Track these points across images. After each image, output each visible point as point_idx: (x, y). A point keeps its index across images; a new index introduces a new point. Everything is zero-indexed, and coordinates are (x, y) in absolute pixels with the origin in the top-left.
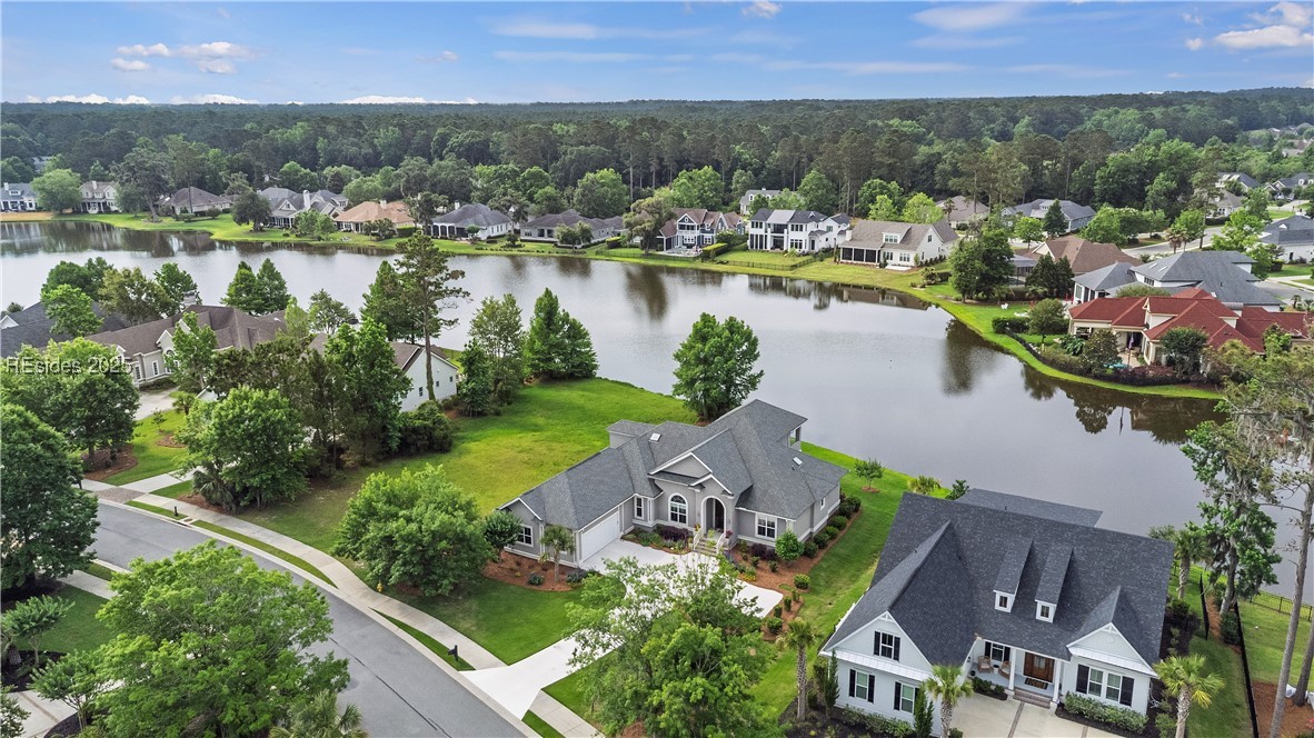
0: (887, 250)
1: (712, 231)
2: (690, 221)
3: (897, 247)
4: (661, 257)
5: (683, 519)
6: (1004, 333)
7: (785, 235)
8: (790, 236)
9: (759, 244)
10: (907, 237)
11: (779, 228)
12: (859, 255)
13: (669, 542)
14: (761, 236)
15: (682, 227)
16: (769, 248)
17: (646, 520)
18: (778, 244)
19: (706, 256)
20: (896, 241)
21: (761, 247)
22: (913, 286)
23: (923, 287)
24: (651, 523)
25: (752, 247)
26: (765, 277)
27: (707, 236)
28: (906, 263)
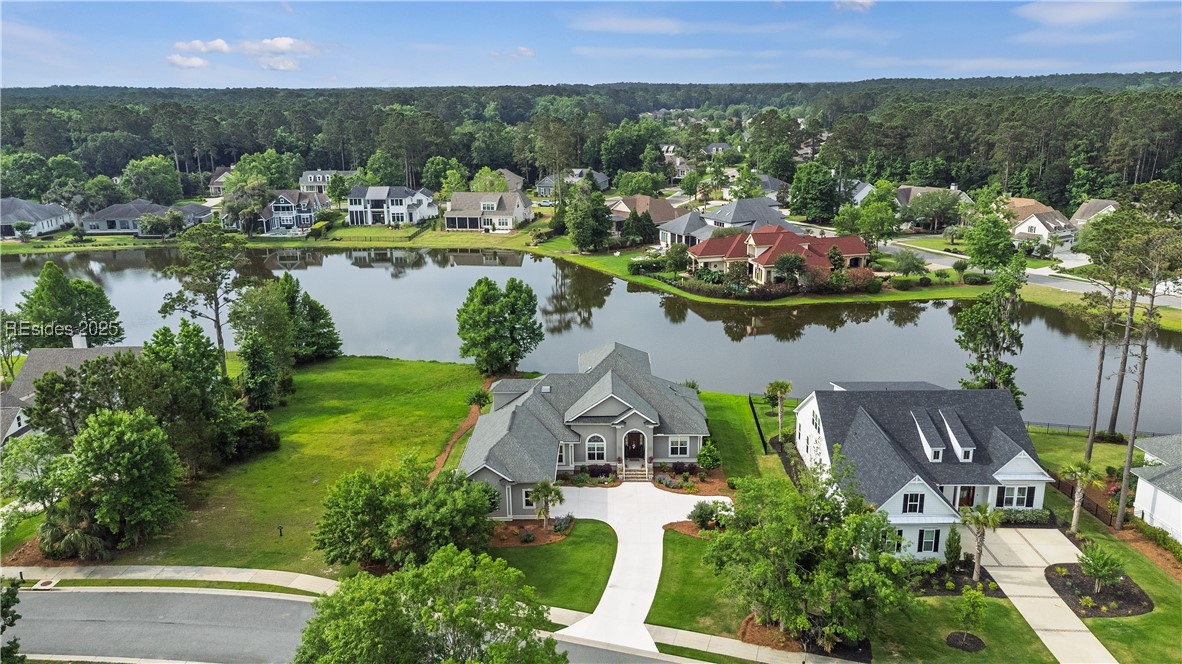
0: (487, 217)
1: (309, 211)
2: (286, 202)
3: (494, 214)
4: (268, 240)
5: (601, 457)
6: (639, 274)
7: (385, 209)
8: (391, 210)
9: (358, 220)
10: (501, 205)
11: (378, 204)
12: (462, 223)
13: (602, 478)
14: (361, 212)
15: (277, 209)
16: (370, 223)
17: (567, 464)
18: (378, 219)
19: (316, 234)
20: (492, 208)
21: (362, 222)
22: (528, 245)
23: (536, 245)
24: (572, 467)
25: (352, 222)
26: (369, 249)
27: (306, 215)
28: (505, 227)
